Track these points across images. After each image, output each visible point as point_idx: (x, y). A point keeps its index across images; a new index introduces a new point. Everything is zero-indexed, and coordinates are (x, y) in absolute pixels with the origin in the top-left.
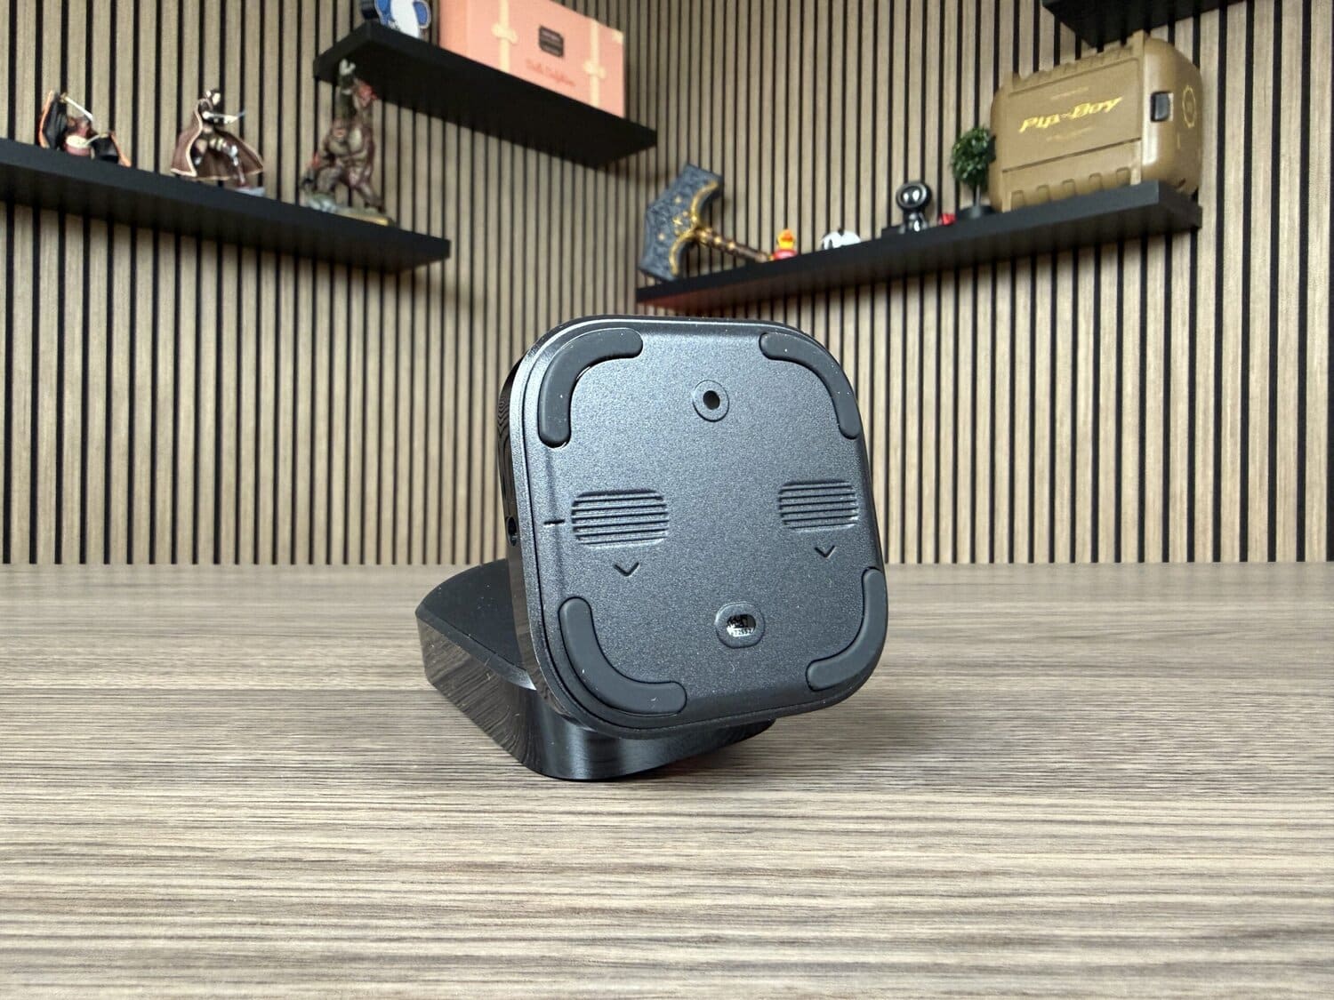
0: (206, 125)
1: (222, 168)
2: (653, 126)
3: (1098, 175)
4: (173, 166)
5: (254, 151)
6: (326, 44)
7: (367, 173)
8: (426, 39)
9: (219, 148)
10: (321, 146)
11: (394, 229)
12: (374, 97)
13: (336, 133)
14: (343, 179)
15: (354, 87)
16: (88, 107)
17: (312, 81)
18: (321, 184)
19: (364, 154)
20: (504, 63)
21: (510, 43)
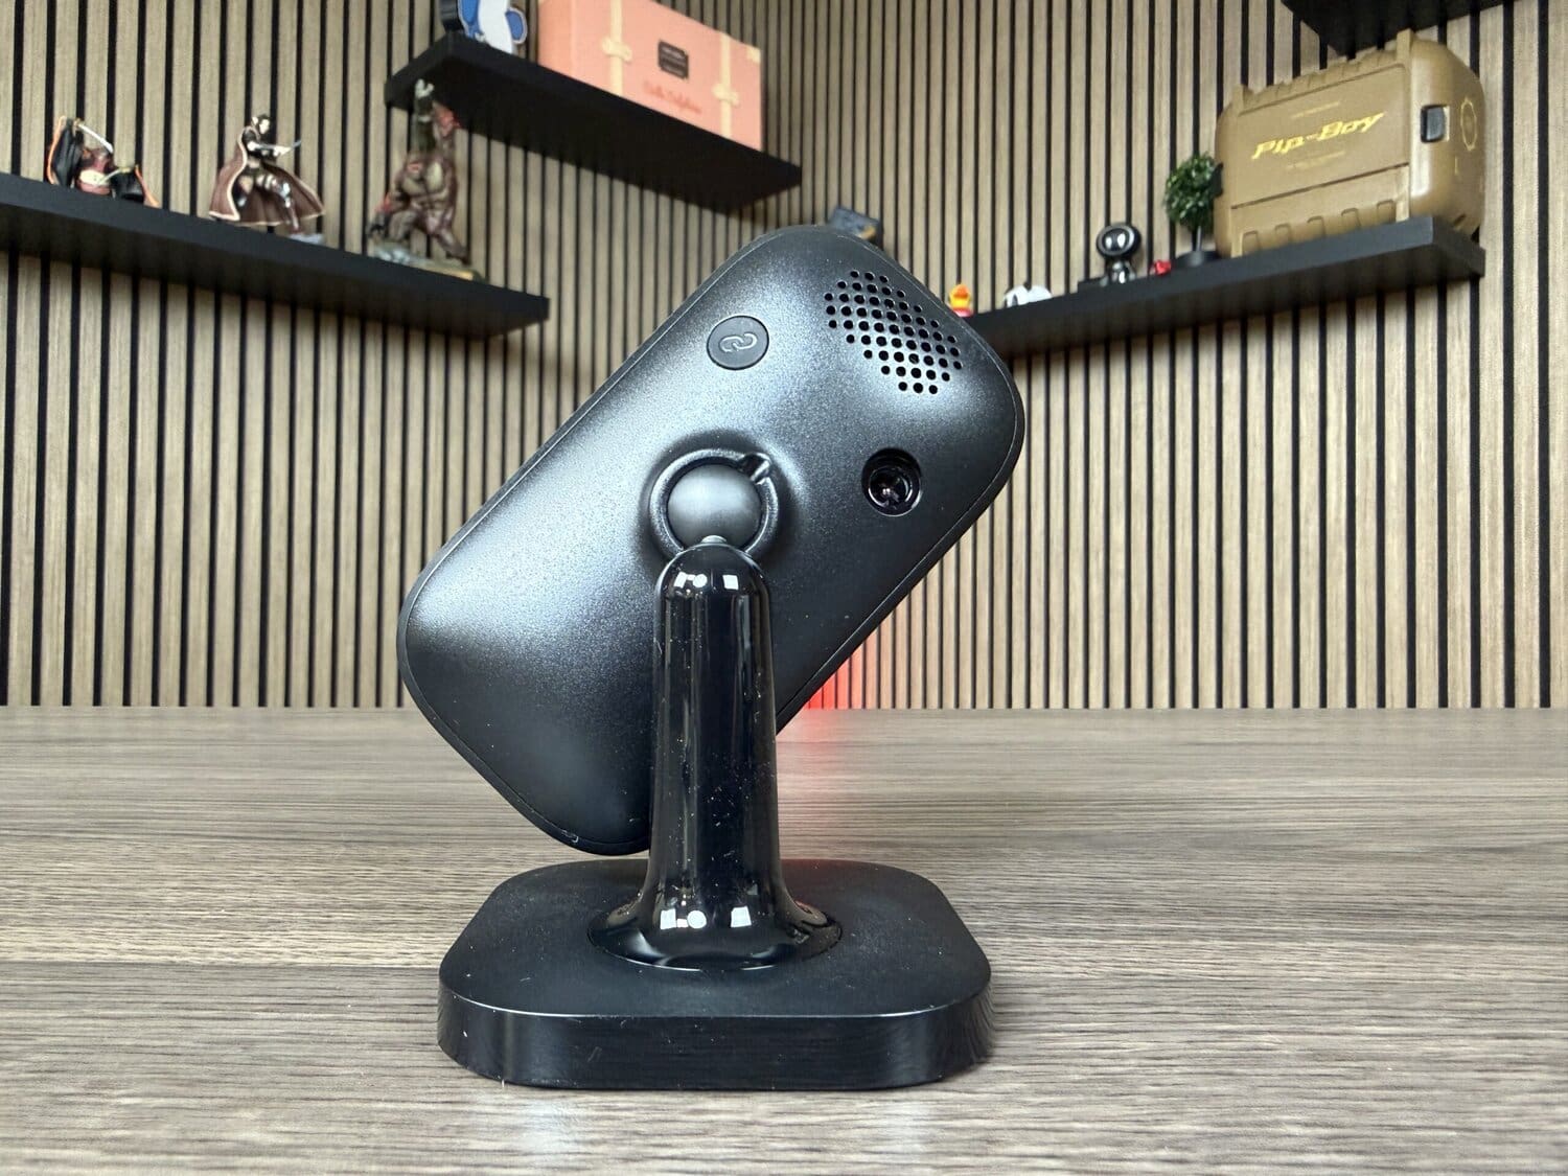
0: (252, 158)
1: (271, 211)
2: (796, 161)
3: (1354, 210)
4: (211, 209)
5: (313, 192)
6: (400, 62)
7: (448, 217)
8: (523, 55)
9: (267, 186)
11: (481, 285)
12: (458, 124)
13: (410, 167)
14: (419, 224)
15: (432, 113)
17: (383, 109)
18: (392, 231)
19: (444, 194)
20: (616, 84)
21: (623, 60)
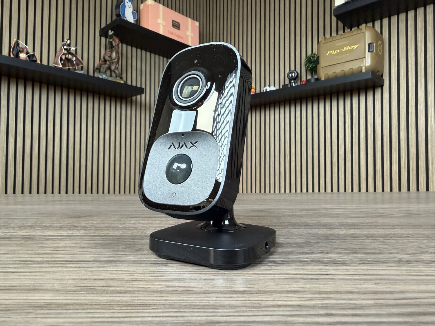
0: (65, 50)
1: (70, 64)
5: (80, 59)
6: (104, 25)
7: (117, 66)
9: (69, 58)
10: (102, 58)
11: (125, 84)
12: (120, 42)
13: (107, 53)
14: (109, 68)
15: (113, 39)
16: (26, 44)
17: (99, 37)
18: (102, 69)
19: (116, 60)
20: (161, 32)
21: (163, 25)
